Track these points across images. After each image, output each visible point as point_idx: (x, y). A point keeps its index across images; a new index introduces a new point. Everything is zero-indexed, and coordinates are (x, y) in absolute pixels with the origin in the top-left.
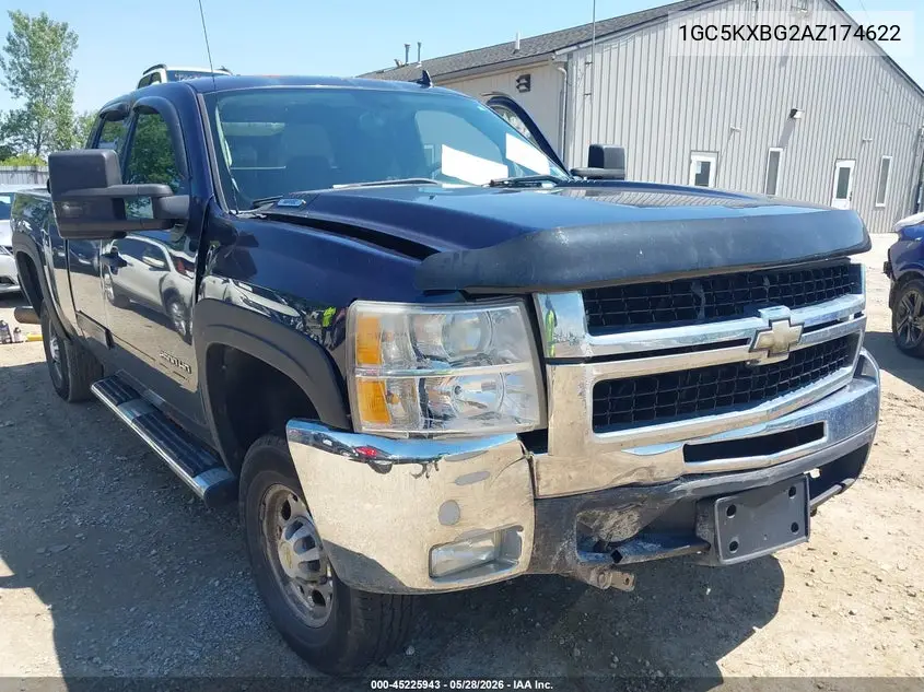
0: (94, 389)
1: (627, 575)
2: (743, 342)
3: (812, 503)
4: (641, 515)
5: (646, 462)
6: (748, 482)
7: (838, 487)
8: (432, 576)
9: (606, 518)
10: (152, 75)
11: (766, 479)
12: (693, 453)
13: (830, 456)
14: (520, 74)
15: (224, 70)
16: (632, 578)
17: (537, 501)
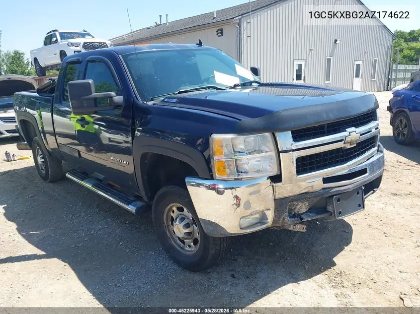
0: (67, 175)
1: (303, 226)
2: (341, 141)
3: (365, 197)
4: (309, 203)
5: (310, 185)
6: (344, 190)
7: (372, 191)
8: (241, 229)
9: (297, 205)
10: (52, 34)
11: (350, 189)
12: (326, 180)
13: (369, 180)
14: (218, 28)
15: (85, 31)
16: (305, 227)
17: (275, 200)
